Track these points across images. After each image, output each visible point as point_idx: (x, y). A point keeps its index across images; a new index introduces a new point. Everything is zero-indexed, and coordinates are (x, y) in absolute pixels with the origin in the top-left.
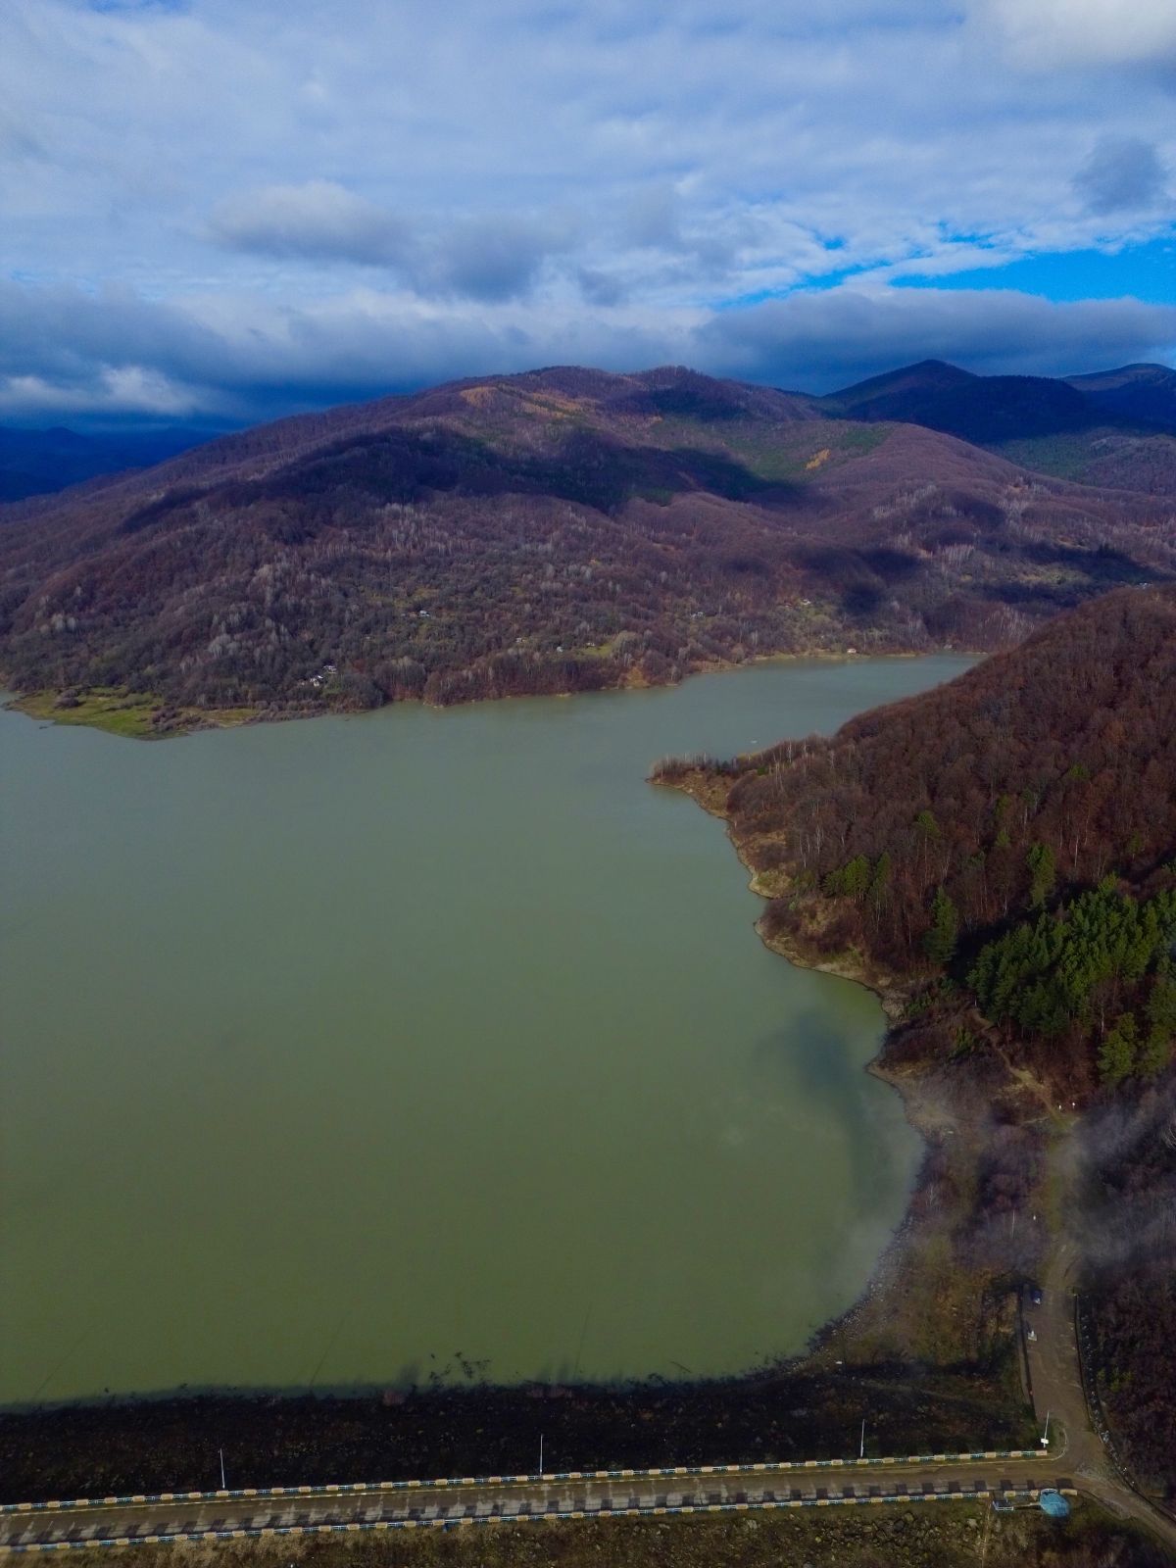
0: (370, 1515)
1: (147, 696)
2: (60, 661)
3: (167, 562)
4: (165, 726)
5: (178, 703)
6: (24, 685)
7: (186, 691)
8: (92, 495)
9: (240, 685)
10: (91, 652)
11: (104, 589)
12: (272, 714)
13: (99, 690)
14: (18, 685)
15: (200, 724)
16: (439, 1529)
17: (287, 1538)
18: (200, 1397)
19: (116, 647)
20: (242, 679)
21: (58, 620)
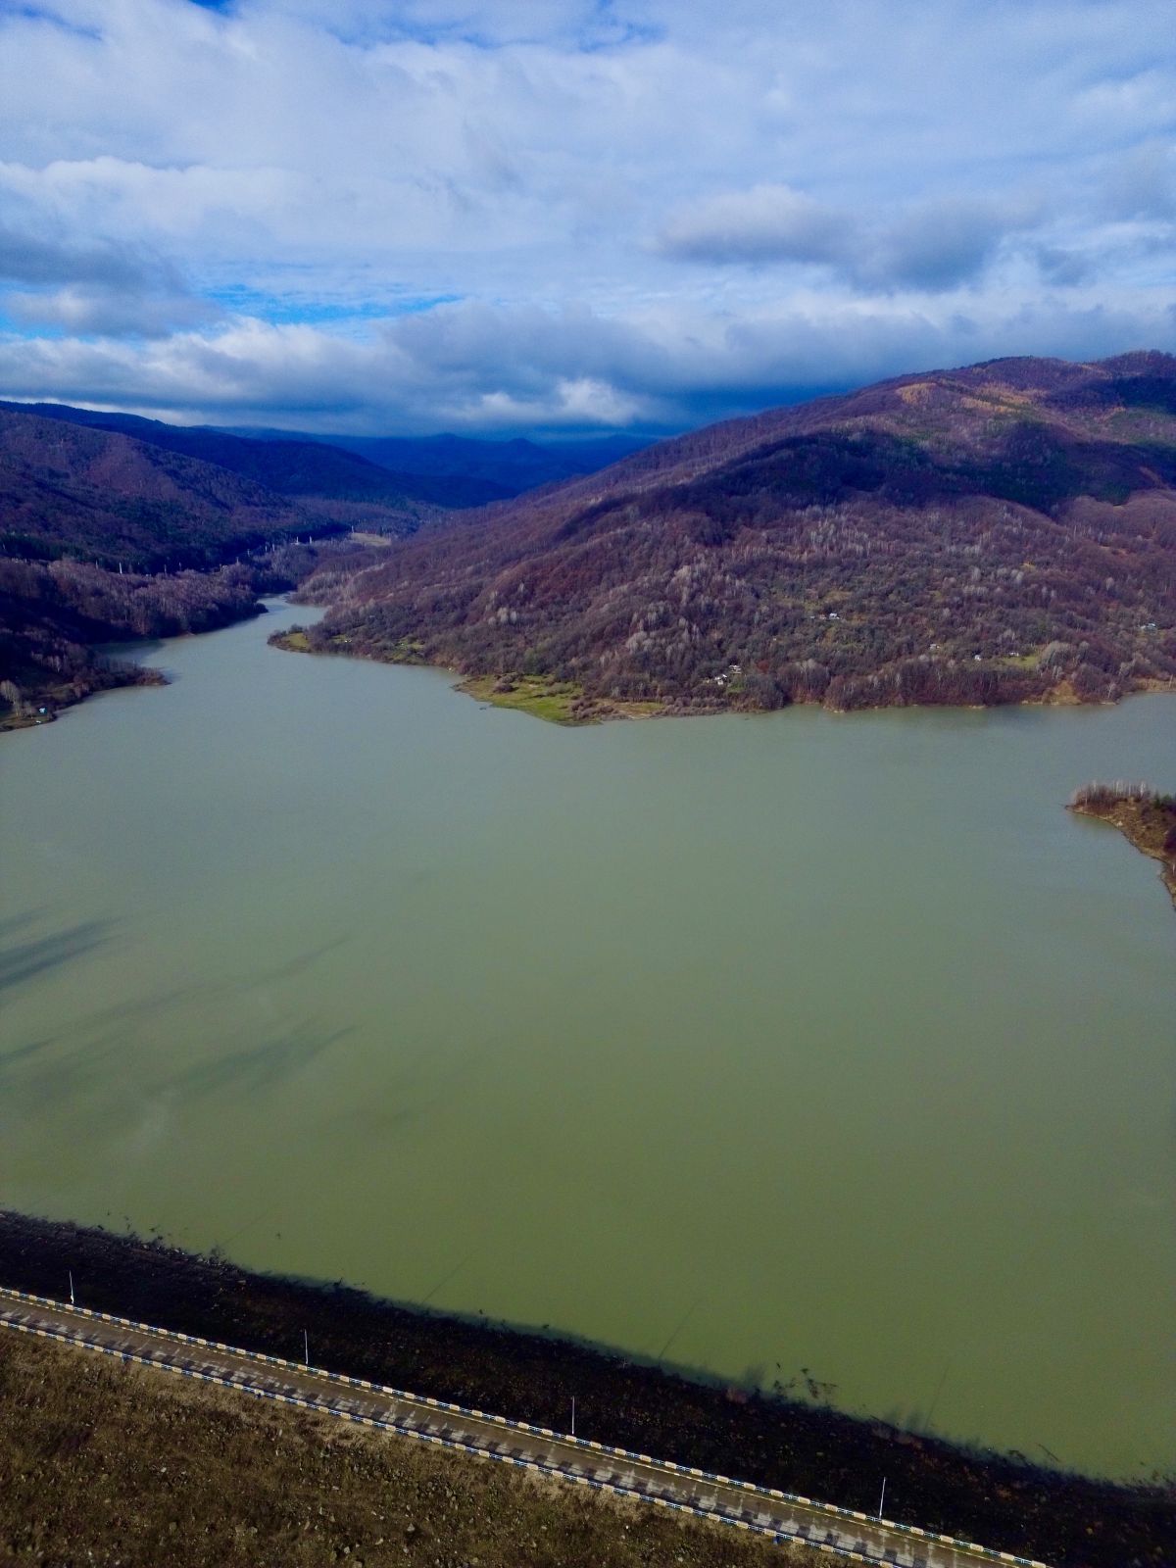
0: (704, 1503)
1: (569, 685)
2: (501, 650)
3: (598, 562)
4: (581, 716)
5: (595, 693)
6: (471, 669)
7: (602, 683)
8: (541, 500)
9: (651, 680)
10: (527, 643)
11: (542, 586)
12: (676, 710)
13: (530, 678)
14: (466, 670)
15: (612, 714)
16: (771, 1540)
17: (625, 1499)
18: (560, 1341)
19: (548, 639)
20: (653, 675)
21: (502, 613)
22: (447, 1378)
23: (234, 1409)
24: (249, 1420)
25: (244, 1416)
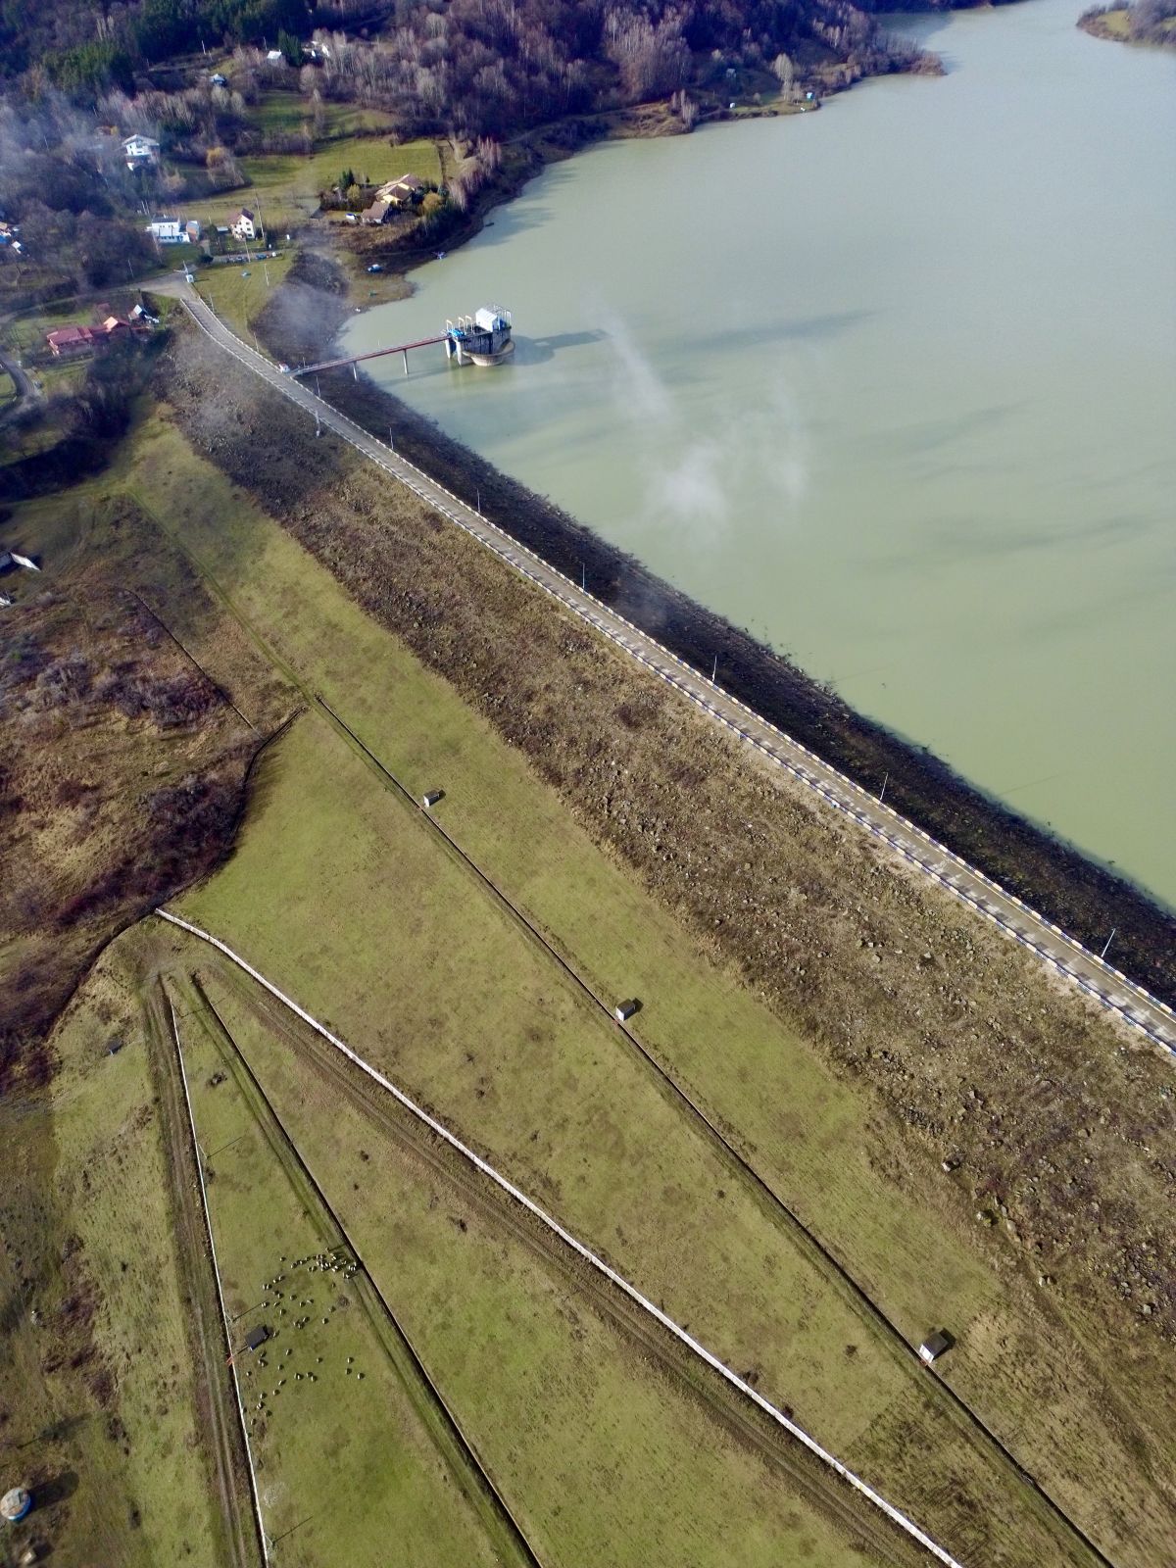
18: (1121, 881)
22: (1000, 862)
23: (812, 807)
24: (822, 821)
25: (819, 816)
